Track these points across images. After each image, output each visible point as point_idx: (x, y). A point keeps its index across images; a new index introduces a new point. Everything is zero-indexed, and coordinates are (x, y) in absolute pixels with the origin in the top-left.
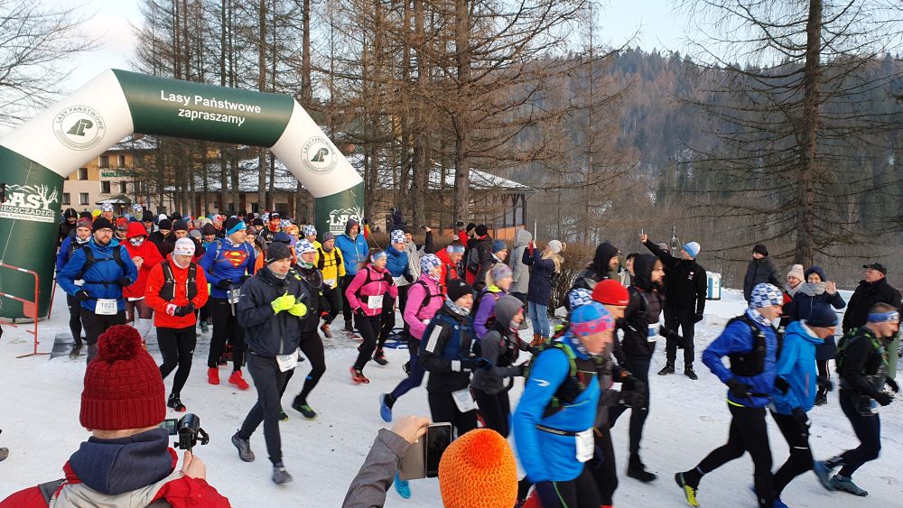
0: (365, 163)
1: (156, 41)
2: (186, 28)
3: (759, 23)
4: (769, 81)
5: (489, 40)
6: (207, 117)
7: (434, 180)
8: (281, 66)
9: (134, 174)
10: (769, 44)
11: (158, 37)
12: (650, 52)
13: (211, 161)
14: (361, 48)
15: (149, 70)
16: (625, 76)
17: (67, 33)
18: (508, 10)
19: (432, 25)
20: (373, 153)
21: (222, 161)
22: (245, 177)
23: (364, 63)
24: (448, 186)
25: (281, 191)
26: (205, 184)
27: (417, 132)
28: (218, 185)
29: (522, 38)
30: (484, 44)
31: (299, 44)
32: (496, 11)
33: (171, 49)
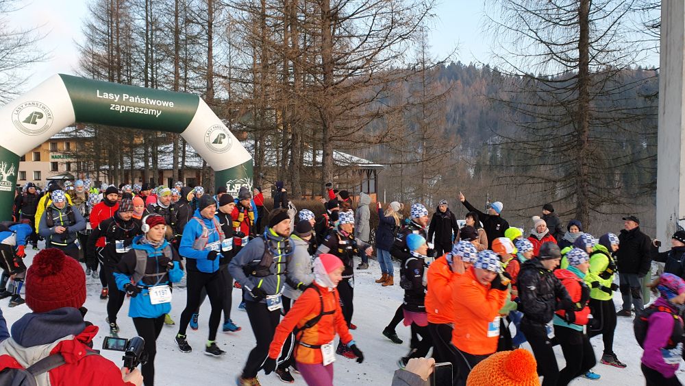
0: (255, 146)
1: (94, 55)
2: (118, 45)
3: (544, 43)
4: (553, 84)
5: (346, 54)
6: (132, 110)
7: (307, 159)
8: (191, 74)
9: (77, 157)
10: (552, 58)
11: (97, 52)
12: (468, 65)
13: (137, 146)
14: (251, 60)
15: (89, 76)
16: (449, 82)
17: (26, 49)
18: (361, 32)
19: (305, 43)
20: (261, 139)
21: (145, 146)
22: (163, 158)
23: (253, 71)
24: (318, 163)
25: (191, 169)
26: (132, 163)
27: (293, 122)
28: (142, 164)
29: (371, 53)
30: (343, 57)
31: (204, 58)
32: (353, 32)
33: (106, 61)
